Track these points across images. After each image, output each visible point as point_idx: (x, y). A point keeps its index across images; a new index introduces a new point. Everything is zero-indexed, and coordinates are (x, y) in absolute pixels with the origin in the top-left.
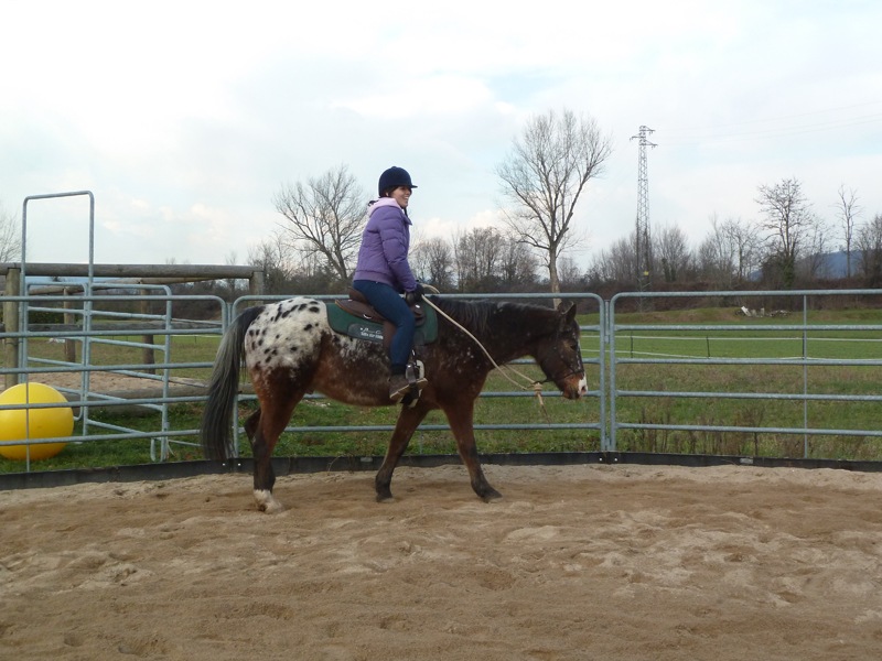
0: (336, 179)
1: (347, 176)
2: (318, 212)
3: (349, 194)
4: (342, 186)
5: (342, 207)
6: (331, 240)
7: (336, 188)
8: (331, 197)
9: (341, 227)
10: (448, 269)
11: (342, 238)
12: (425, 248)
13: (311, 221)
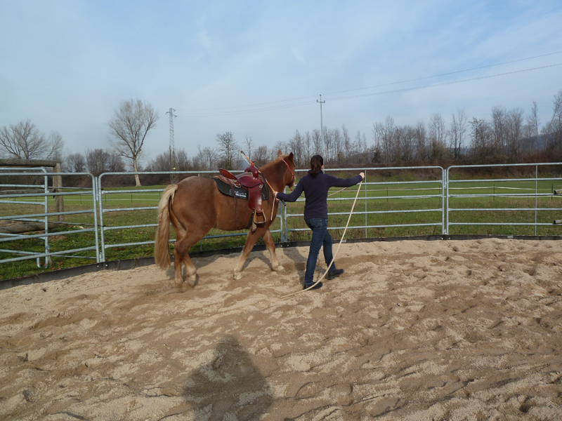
0: (25, 125)
1: (31, 124)
2: (16, 141)
3: (32, 133)
4: (28, 128)
5: (29, 139)
6: (24, 154)
7: (25, 129)
8: (23, 134)
9: (29, 148)
10: (84, 167)
11: (30, 153)
12: (72, 158)
13: (13, 145)
